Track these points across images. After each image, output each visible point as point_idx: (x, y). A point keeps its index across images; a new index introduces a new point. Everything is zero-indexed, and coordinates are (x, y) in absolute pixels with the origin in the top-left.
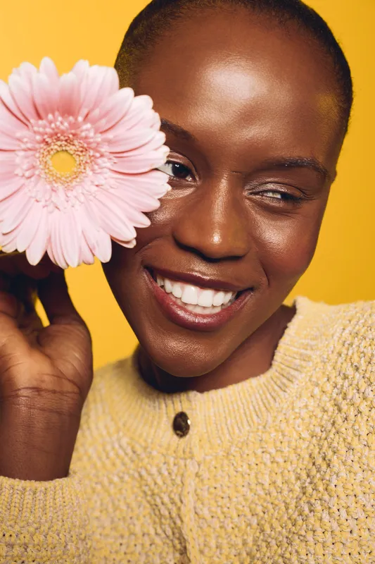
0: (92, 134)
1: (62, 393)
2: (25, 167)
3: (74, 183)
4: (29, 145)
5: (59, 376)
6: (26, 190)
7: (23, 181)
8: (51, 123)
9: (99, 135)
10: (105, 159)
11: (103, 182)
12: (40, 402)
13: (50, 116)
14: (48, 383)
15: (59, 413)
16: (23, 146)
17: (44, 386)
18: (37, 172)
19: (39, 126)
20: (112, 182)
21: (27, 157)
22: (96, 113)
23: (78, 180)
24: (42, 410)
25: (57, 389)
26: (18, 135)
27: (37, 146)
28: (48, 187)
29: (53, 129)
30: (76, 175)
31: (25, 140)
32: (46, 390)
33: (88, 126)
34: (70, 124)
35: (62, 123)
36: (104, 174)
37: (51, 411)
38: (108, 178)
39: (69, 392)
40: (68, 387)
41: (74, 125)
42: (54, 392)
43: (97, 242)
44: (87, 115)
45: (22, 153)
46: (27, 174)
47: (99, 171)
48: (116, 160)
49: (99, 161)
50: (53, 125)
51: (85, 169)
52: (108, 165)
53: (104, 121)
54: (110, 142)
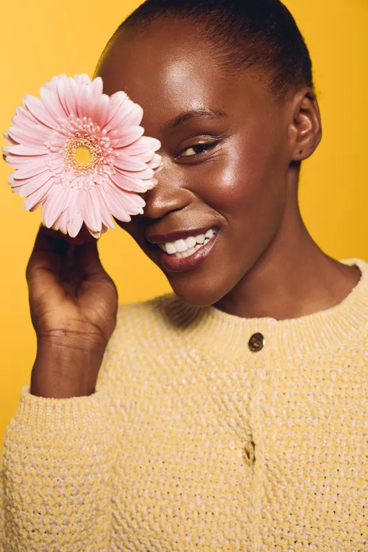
0: (107, 146)
1: (85, 334)
2: (53, 143)
3: (82, 173)
4: (63, 131)
5: (85, 321)
6: (46, 158)
7: (48, 152)
8: (84, 123)
9: (112, 149)
10: (109, 168)
11: (100, 182)
12: (67, 340)
13: (85, 119)
14: (74, 326)
15: (82, 349)
16: (59, 129)
17: (70, 328)
18: (61, 151)
19: (76, 121)
20: (106, 186)
21: (58, 137)
22: (115, 132)
23: (86, 172)
24: (68, 346)
25: (81, 331)
26: (59, 119)
27: (69, 134)
28: (63, 165)
29: (84, 128)
30: (86, 169)
31: (62, 125)
32: (72, 332)
33: (108, 139)
34: (96, 130)
35: (91, 127)
36: (104, 178)
37: (76, 348)
38: (105, 182)
39: (91, 333)
40: (91, 329)
41: (99, 133)
42: (78, 333)
43: (73, 219)
44: (109, 131)
45: (57, 133)
46: (52, 149)
47: (101, 174)
48: (115, 172)
49: (105, 167)
50: (85, 126)
51: (94, 167)
52: (109, 173)
53: (117, 141)
54: (116, 158)
